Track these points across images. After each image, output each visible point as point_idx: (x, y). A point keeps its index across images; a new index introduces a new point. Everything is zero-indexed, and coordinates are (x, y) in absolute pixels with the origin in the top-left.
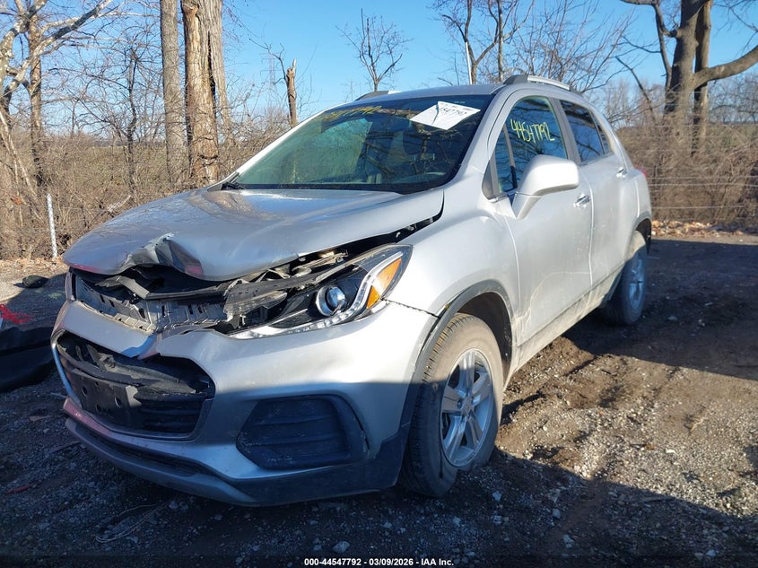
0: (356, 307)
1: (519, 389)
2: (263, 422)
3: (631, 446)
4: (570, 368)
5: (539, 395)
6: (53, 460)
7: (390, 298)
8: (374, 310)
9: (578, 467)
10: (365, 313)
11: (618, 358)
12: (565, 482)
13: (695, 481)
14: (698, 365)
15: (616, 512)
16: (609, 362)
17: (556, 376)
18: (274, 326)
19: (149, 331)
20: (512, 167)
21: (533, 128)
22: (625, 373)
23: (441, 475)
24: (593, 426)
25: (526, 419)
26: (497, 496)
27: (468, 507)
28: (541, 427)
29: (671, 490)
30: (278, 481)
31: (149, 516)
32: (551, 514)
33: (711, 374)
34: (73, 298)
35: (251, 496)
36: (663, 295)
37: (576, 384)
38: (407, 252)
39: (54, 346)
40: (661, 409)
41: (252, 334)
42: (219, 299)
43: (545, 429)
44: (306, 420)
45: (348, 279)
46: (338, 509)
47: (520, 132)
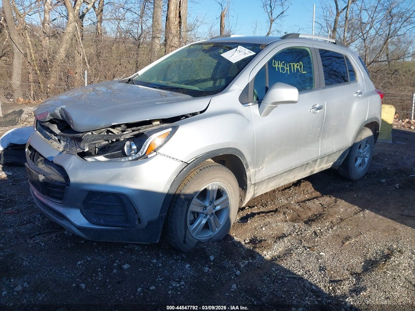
0: (140, 154)
1: (266, 206)
2: (91, 202)
3: (304, 247)
4: (303, 200)
5: (276, 211)
6: (30, 202)
7: (159, 151)
8: (149, 156)
9: (266, 252)
10: (145, 157)
11: (334, 198)
12: (253, 258)
13: (322, 272)
14: (377, 210)
15: (268, 279)
16: (327, 200)
17: (292, 202)
18: (105, 157)
19: (61, 150)
20: (266, 87)
21: (290, 66)
22: (332, 207)
23: (185, 242)
24: (292, 232)
25: (257, 222)
26: (212, 258)
27: (196, 260)
28: (262, 228)
29: (306, 273)
30: (97, 230)
31: (53, 235)
32: (235, 272)
33: (381, 216)
34: (35, 129)
35: (85, 234)
36: (386, 166)
37: (300, 209)
38: (175, 129)
39: (26, 150)
40: (336, 230)
41: (95, 159)
42: (80, 140)
43: (264, 229)
44: (109, 204)
45: (140, 139)
46: (136, 249)
47: (278, 68)
